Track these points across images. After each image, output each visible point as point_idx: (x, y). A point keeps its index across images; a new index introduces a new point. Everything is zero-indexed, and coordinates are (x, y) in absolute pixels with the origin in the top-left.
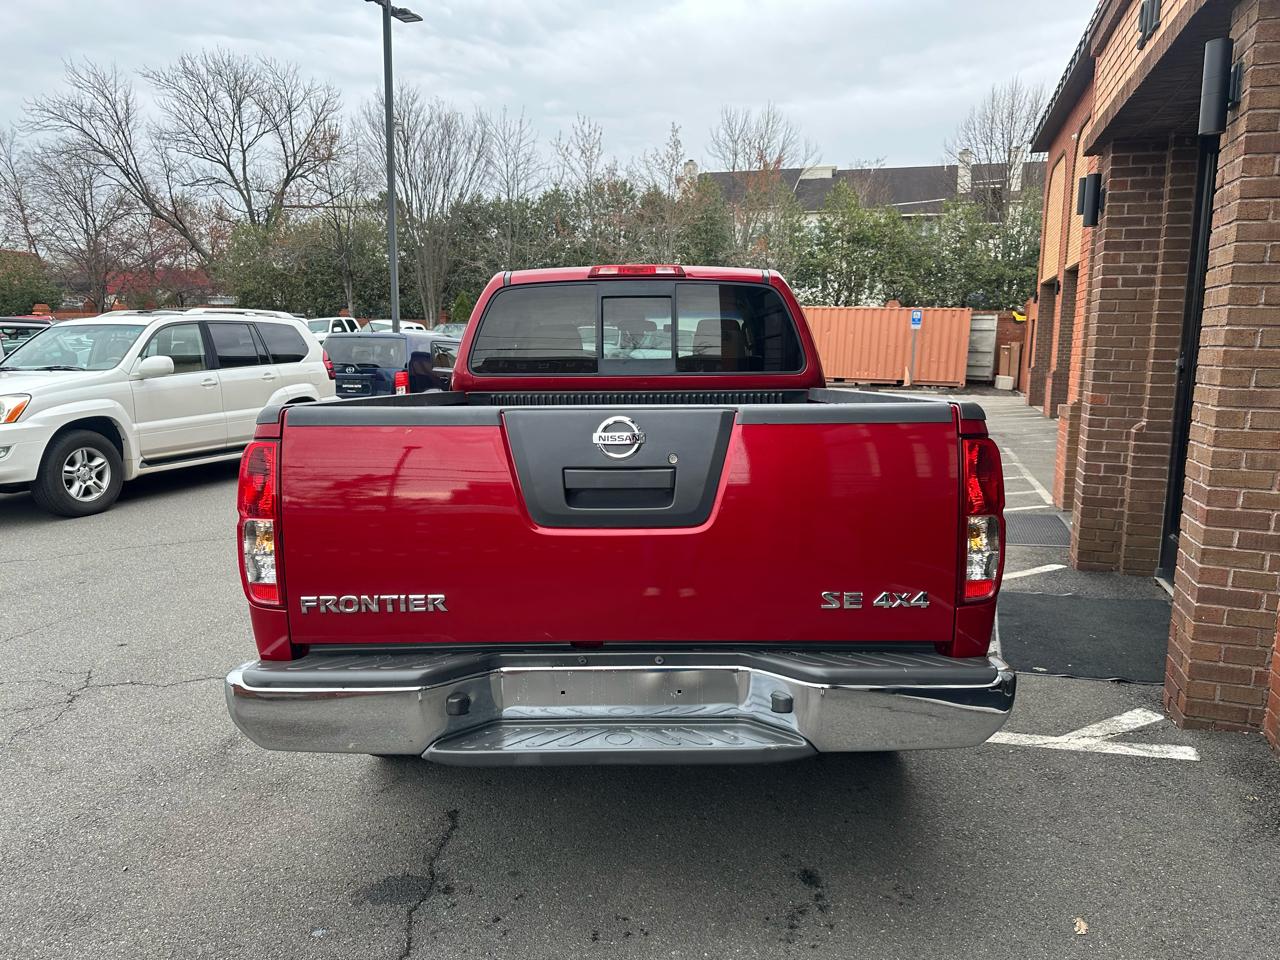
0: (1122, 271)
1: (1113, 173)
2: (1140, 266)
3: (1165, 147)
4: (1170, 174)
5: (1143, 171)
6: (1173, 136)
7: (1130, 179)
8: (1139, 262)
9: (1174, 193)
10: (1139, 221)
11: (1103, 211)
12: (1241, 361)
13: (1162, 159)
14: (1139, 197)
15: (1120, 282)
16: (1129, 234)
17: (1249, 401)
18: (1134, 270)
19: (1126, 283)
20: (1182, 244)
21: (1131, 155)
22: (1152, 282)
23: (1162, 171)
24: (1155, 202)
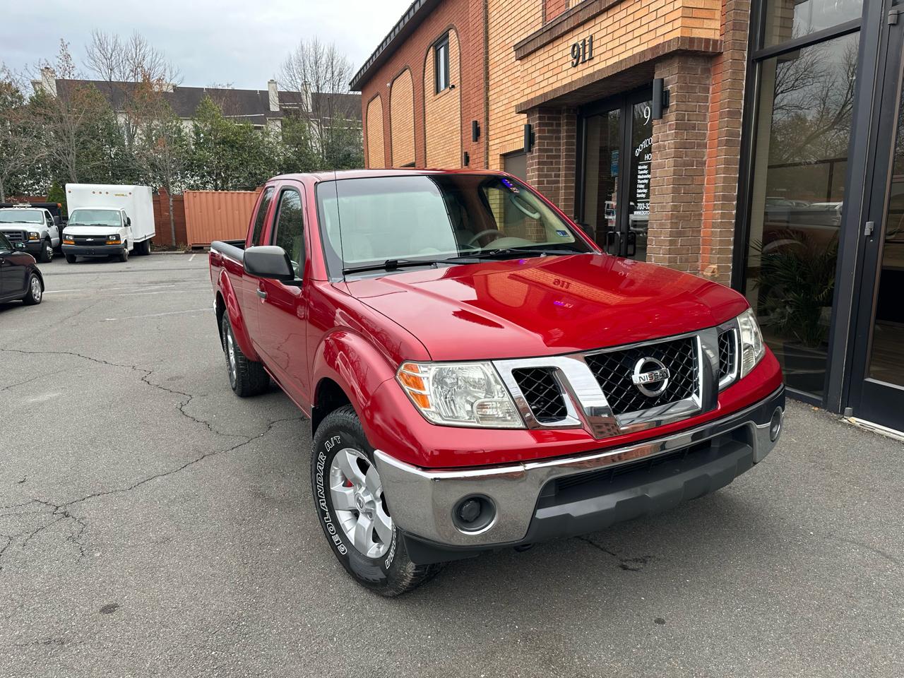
0: (546, 176)
1: (540, 125)
2: (553, 173)
3: (559, 112)
4: (565, 128)
5: (552, 125)
6: (565, 107)
7: (546, 128)
8: (553, 171)
9: (568, 137)
10: (551, 151)
11: (534, 144)
12: (677, 217)
13: (559, 119)
14: (550, 138)
15: (545, 182)
16: (548, 157)
17: (680, 234)
18: (551, 176)
19: (548, 182)
20: (571, 163)
21: (546, 116)
22: (558, 182)
23: (559, 125)
24: (557, 141)
